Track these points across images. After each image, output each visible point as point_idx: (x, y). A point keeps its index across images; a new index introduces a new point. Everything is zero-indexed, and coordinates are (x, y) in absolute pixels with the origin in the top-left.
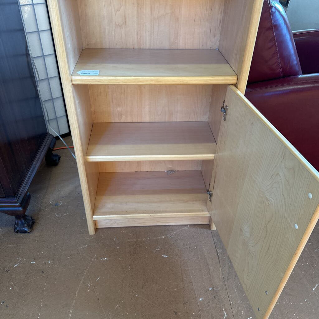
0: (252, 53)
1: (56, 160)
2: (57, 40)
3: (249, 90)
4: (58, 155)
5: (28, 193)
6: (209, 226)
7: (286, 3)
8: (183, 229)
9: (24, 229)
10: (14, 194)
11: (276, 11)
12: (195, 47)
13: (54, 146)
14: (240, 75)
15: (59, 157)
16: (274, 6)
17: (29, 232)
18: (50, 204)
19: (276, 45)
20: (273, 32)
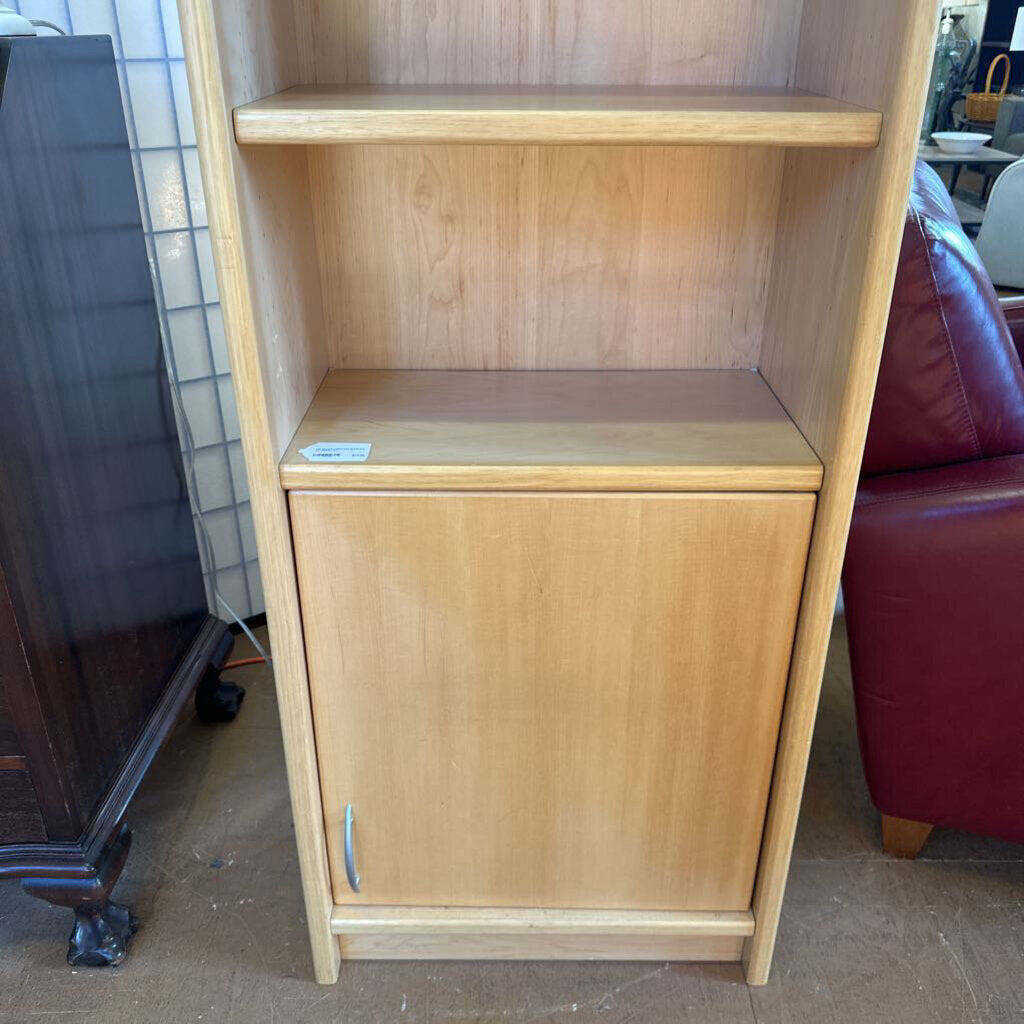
0: (870, 396)
1: (229, 704)
2: (239, 357)
3: (869, 498)
4: (238, 684)
5: (125, 825)
6: (743, 968)
7: (979, 195)
8: (647, 977)
9: (99, 951)
10: (78, 833)
11: (948, 254)
12: (682, 364)
13: (226, 656)
14: (832, 462)
15: (241, 691)
16: (938, 238)
17: (115, 966)
18: (195, 862)
19: (952, 357)
20: (941, 318)
